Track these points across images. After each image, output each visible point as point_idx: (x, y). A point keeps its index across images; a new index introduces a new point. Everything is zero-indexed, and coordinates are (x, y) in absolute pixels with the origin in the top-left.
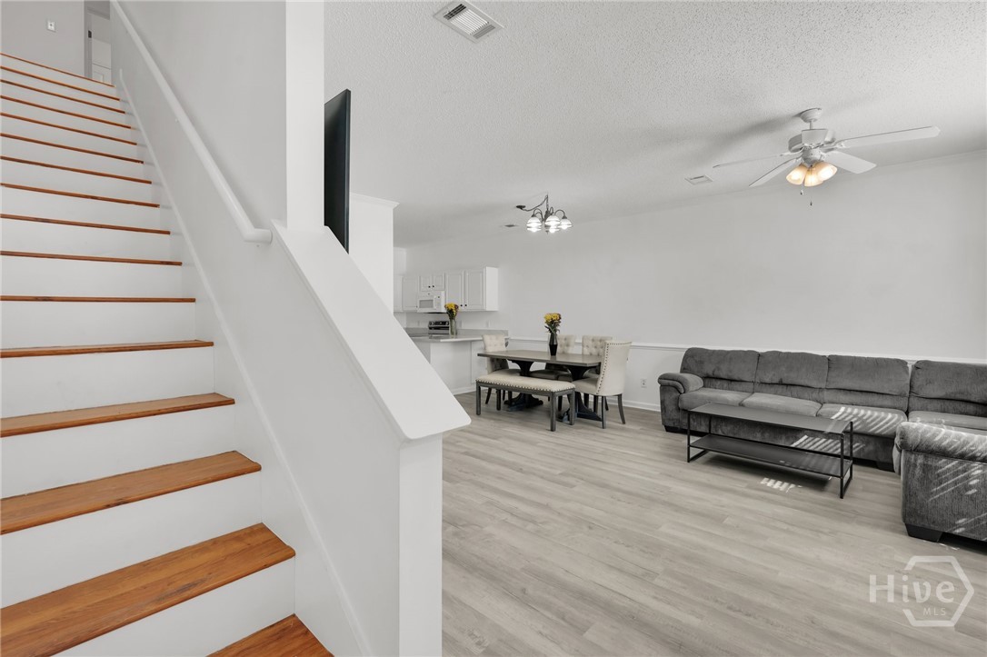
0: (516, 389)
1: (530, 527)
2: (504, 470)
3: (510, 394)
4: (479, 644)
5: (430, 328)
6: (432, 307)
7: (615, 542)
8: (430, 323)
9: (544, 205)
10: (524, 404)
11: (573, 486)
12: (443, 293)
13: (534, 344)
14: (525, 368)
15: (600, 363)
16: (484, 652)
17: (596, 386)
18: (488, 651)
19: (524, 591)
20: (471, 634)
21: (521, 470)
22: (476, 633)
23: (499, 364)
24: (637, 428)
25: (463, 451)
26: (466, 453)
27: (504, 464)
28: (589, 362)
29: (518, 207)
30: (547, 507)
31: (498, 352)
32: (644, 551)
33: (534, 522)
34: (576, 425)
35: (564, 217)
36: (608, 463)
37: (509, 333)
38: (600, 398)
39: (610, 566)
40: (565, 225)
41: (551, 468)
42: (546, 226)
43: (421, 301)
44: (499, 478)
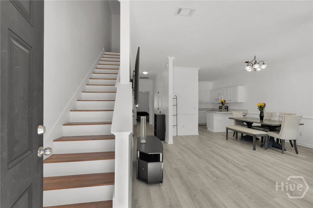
0: (245, 133)
1: (215, 179)
2: (221, 159)
3: (242, 134)
4: (170, 202)
5: (219, 108)
6: (219, 101)
7: (246, 195)
8: (219, 107)
9: (254, 61)
10: (248, 139)
11: (245, 171)
12: (223, 96)
13: (254, 115)
14: (249, 125)
15: (281, 125)
16: (170, 205)
17: (279, 135)
18: (171, 206)
19: (195, 195)
20: (170, 199)
21: (227, 161)
22: (172, 200)
23: (239, 122)
24: (304, 157)
25: (211, 150)
26: (212, 151)
27: (223, 157)
28: (277, 124)
29: (246, 62)
30: (227, 175)
31: (239, 118)
32: (256, 203)
33: (217, 178)
34: (268, 150)
35: (264, 64)
36: (271, 167)
37: (248, 111)
38: (282, 140)
39: (235, 202)
40: (264, 67)
41: (241, 163)
42: (254, 69)
43: (216, 99)
44: (217, 161)
